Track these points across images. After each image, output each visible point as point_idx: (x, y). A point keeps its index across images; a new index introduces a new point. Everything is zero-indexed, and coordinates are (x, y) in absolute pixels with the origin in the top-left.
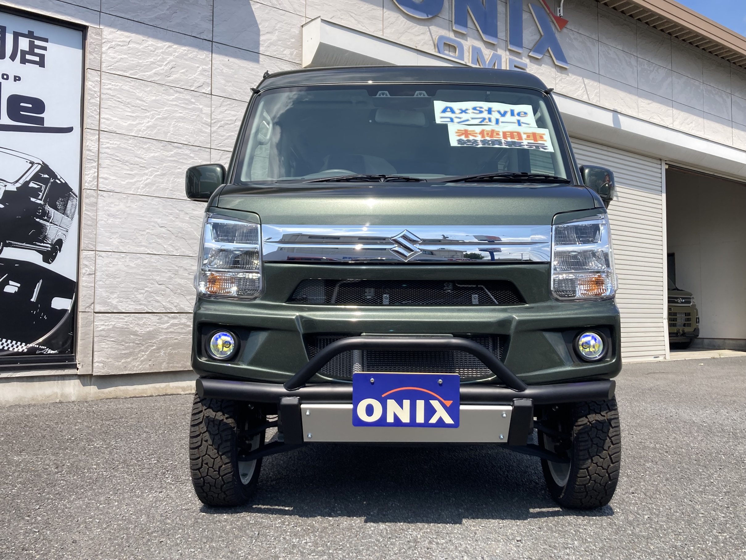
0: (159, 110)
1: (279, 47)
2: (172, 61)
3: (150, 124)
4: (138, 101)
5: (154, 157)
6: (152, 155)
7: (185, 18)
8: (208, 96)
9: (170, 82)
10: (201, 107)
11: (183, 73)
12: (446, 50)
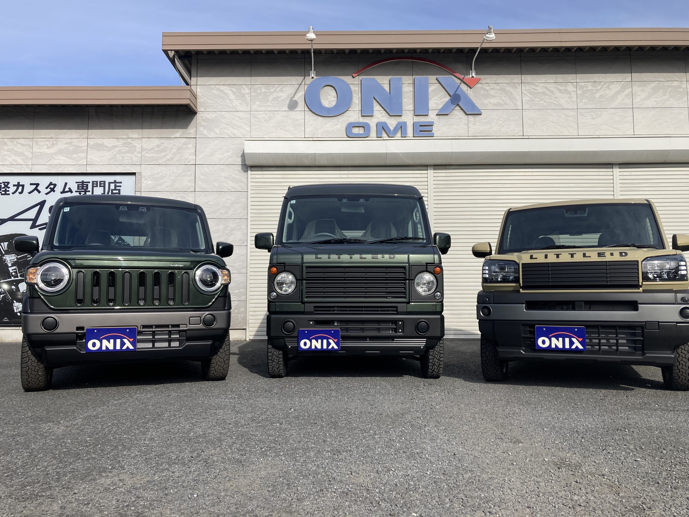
1: (233, 158)
2: (174, 179)
7: (181, 156)
8: (193, 192)
9: (173, 190)
11: (180, 183)
12: (356, 131)
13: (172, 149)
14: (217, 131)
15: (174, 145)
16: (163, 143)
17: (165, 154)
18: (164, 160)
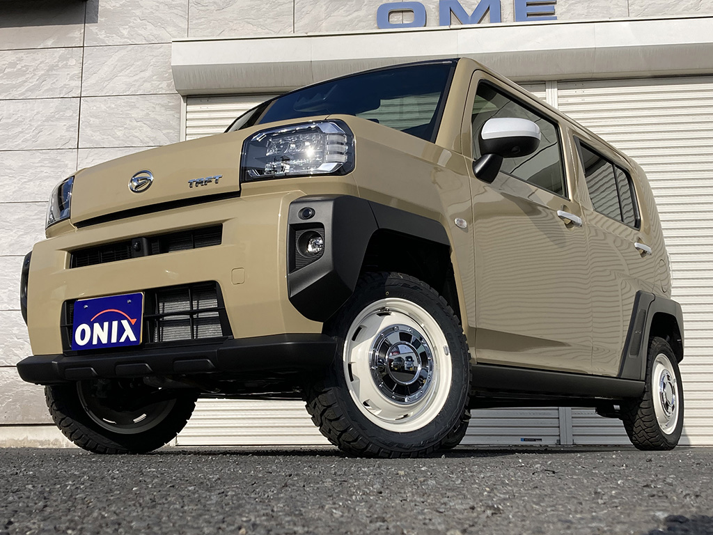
0: (25, 175)
1: (153, 82)
2: (39, 126)
3: (17, 188)
4: (6, 170)
5: (19, 219)
6: (17, 217)
7: (54, 83)
8: (74, 150)
9: (36, 147)
10: (67, 162)
11: (51, 134)
12: (395, 19)
13: (37, 69)
14: (125, 32)
15: (41, 63)
16: (20, 60)
17: (24, 78)
18: (23, 89)
